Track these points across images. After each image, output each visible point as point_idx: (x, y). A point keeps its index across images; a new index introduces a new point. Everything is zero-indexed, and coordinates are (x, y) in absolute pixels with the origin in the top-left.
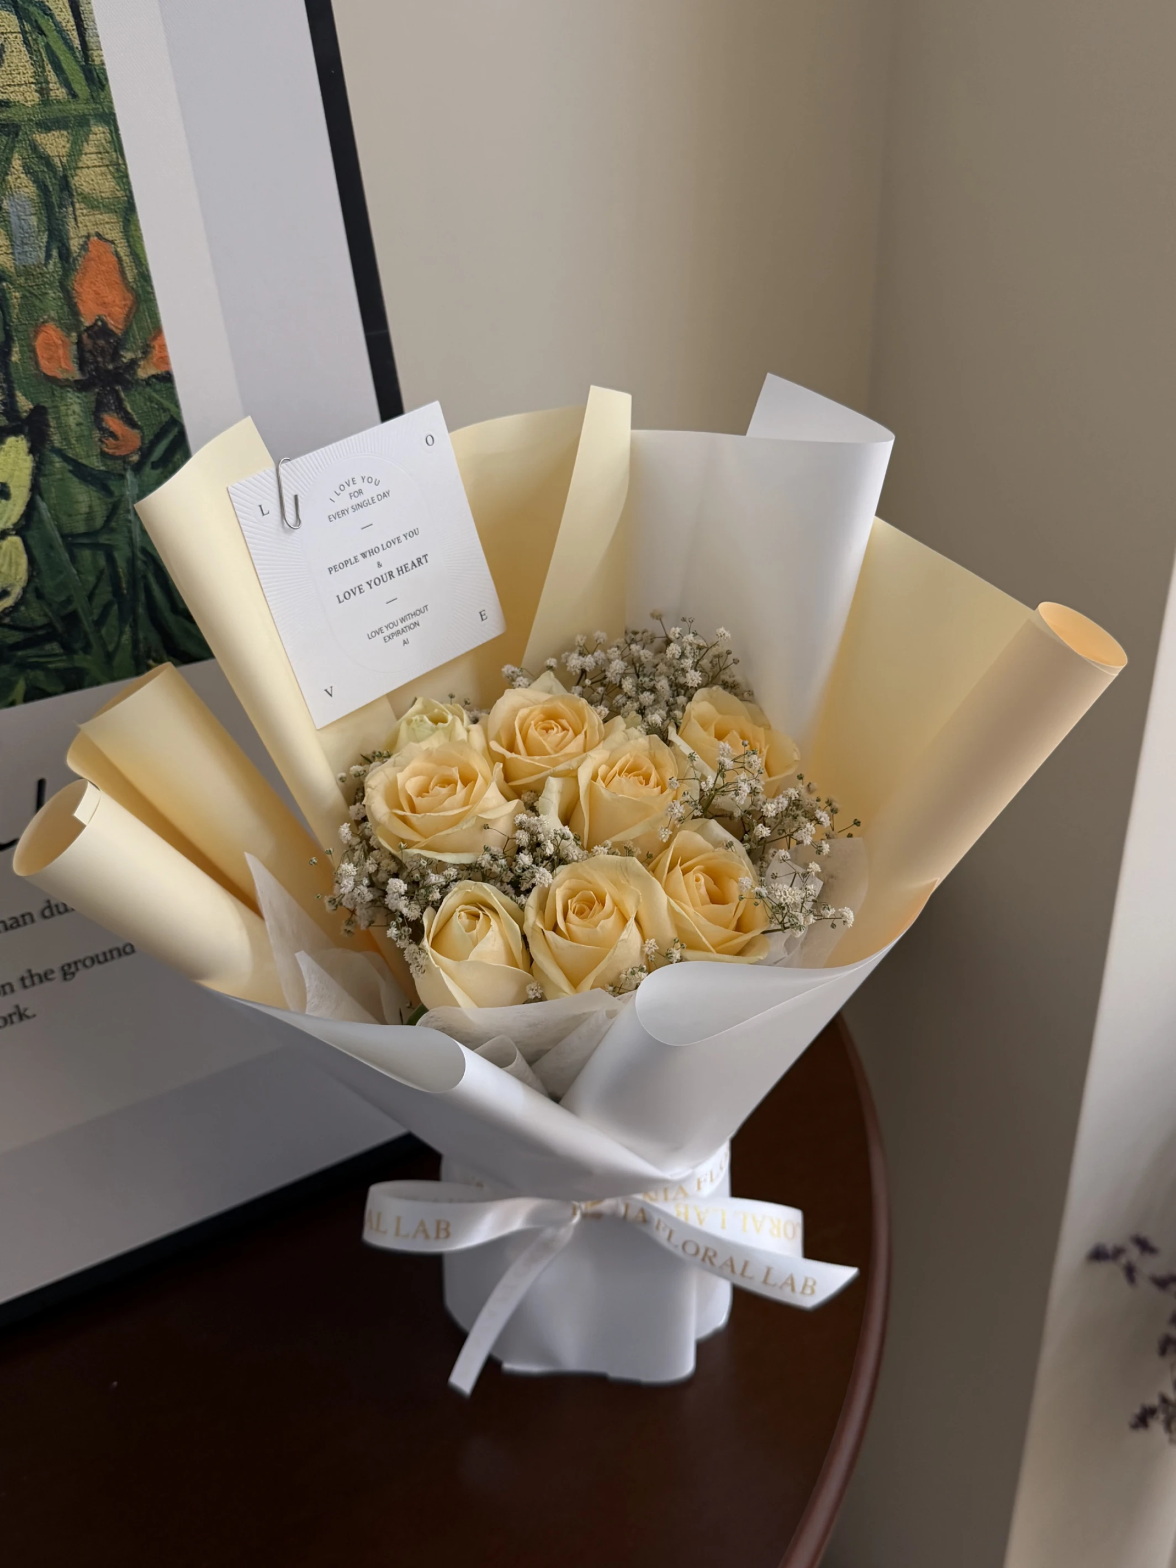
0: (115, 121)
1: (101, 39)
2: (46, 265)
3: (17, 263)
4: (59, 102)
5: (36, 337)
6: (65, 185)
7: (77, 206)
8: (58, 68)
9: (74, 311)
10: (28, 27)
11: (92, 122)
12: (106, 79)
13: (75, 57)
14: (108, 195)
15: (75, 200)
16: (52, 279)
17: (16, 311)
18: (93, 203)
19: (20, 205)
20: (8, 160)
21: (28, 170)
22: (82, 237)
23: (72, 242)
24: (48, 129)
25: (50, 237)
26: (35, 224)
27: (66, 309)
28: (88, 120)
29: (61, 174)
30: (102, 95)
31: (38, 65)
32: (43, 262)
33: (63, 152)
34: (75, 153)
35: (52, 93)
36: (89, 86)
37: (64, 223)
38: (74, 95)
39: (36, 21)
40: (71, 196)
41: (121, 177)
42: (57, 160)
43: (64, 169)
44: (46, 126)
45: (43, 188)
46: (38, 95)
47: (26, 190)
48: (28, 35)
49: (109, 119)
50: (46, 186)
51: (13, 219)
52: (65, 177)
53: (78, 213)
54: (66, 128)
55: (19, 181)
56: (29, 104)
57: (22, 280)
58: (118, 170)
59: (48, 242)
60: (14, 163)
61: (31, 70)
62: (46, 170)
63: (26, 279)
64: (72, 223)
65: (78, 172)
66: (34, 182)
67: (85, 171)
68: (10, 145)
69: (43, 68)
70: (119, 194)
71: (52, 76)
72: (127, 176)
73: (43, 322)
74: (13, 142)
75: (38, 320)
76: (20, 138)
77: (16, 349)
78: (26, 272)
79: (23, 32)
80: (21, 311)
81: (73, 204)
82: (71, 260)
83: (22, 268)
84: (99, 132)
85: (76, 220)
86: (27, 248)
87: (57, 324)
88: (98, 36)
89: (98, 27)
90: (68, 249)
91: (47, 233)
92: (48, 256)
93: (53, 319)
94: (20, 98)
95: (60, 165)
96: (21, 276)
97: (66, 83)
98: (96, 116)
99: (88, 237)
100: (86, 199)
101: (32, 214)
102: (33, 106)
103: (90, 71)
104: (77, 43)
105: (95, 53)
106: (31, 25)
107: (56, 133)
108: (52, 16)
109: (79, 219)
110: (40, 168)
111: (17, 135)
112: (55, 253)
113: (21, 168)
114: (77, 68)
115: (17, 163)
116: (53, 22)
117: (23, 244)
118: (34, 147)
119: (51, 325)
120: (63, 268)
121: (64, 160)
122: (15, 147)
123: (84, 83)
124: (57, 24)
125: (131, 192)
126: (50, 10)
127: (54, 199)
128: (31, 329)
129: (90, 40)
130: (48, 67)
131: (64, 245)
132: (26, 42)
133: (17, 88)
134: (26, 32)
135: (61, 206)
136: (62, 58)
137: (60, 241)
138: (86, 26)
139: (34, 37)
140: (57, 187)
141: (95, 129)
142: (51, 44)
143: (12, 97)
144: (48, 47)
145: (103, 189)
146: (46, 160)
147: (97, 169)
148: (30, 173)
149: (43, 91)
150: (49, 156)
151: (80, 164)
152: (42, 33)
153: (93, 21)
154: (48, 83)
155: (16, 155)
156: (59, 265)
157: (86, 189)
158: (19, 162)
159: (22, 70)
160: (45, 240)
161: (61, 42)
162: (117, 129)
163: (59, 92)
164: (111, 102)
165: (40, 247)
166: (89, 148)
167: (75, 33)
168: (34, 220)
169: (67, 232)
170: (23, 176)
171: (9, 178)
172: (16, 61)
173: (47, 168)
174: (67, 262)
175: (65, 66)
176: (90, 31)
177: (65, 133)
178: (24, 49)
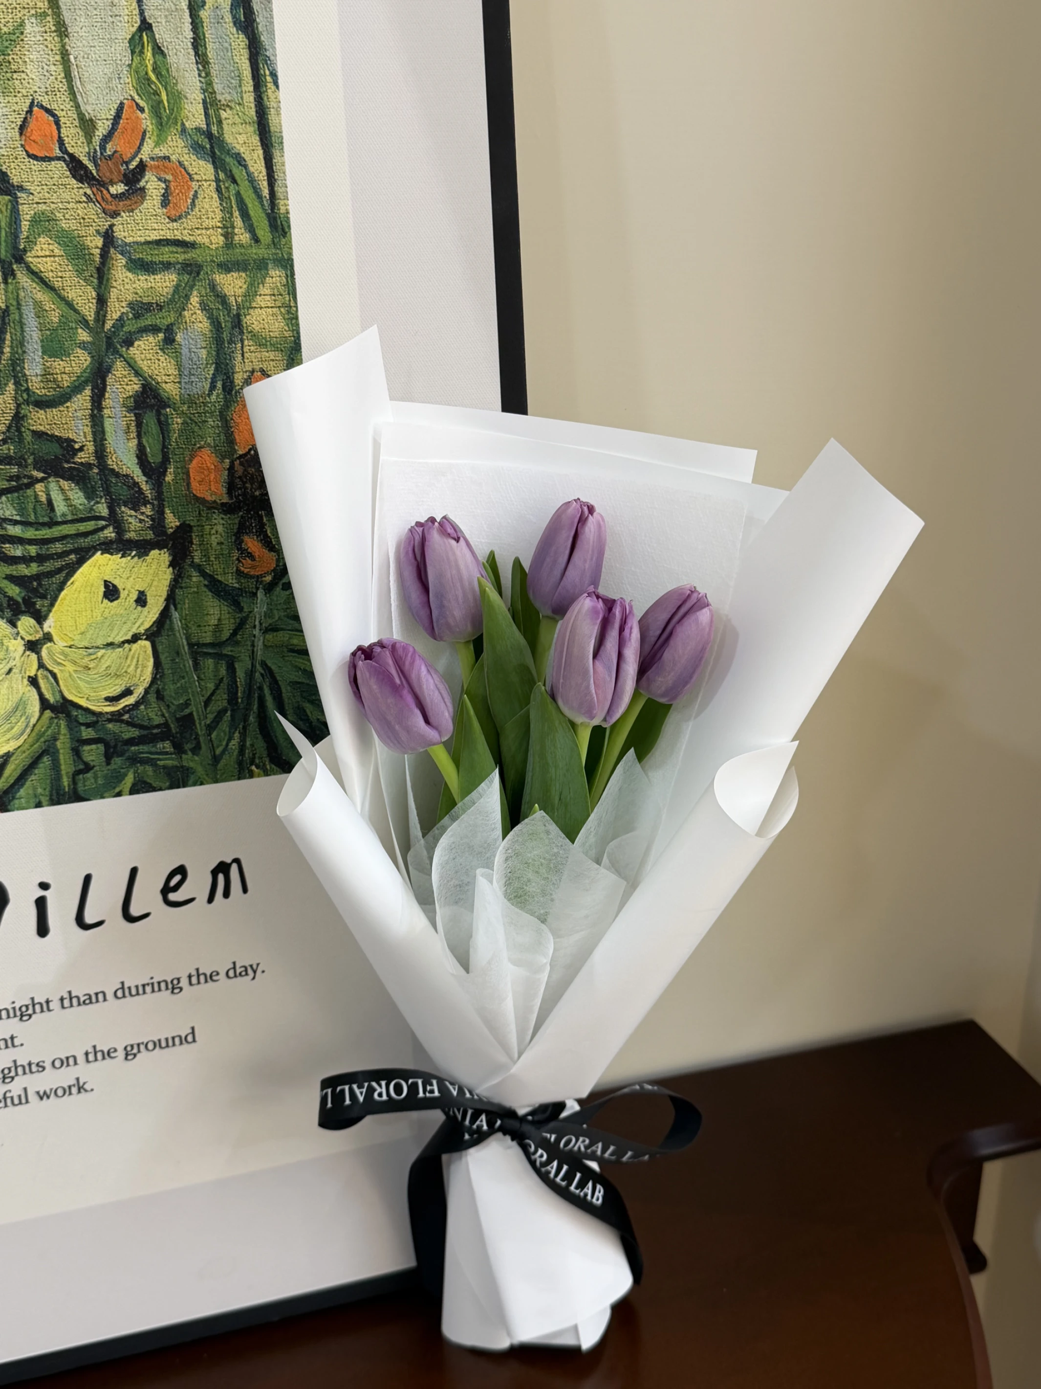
0: (292, 266)
1: (289, 189)
2: (209, 395)
3: (182, 392)
4: (242, 246)
5: (191, 461)
6: (237, 323)
7: (246, 342)
8: (245, 215)
9: (231, 441)
10: (222, 176)
11: (270, 266)
12: (289, 227)
13: (263, 205)
14: (276, 334)
15: (245, 337)
16: (213, 408)
17: (176, 435)
18: (262, 342)
19: (193, 339)
20: (187, 297)
21: (204, 307)
22: (246, 372)
23: (236, 376)
24: (228, 270)
25: (216, 369)
26: (204, 357)
27: (223, 437)
28: (267, 264)
29: (235, 313)
30: (283, 241)
31: (227, 211)
32: (207, 392)
33: (240, 292)
34: (251, 293)
35: (236, 238)
36: (271, 232)
37: (232, 358)
38: (256, 240)
39: (231, 171)
40: (242, 333)
41: (292, 319)
42: (232, 299)
43: (238, 308)
44: (226, 267)
45: (216, 325)
46: (222, 238)
47: (200, 325)
48: (221, 184)
49: (287, 264)
50: (219, 323)
51: (185, 351)
52: (238, 315)
53: (246, 349)
54: (245, 270)
55: (194, 316)
56: (213, 247)
57: (185, 408)
58: (289, 312)
59: (213, 374)
60: (192, 300)
61: (219, 215)
62: (221, 307)
63: (189, 407)
64: (240, 358)
65: (251, 311)
66: (208, 318)
67: (257, 311)
68: (191, 283)
69: (232, 214)
70: (287, 334)
71: (238, 222)
72: (297, 318)
73: (199, 448)
74: (194, 281)
75: (195, 445)
76: (200, 277)
77: (171, 470)
78: (191, 401)
79: (217, 180)
80: (180, 436)
81: (242, 341)
82: (233, 392)
83: (186, 396)
84: (276, 276)
85: (243, 355)
86: (193, 378)
87: (212, 449)
88: (287, 187)
89: (288, 178)
90: (232, 382)
91: (214, 366)
92: (213, 387)
93: (209, 445)
94: (206, 241)
95: (234, 304)
96: (184, 403)
97: (251, 229)
98: (275, 261)
99: (253, 372)
100: (254, 336)
101: (202, 348)
102: (217, 249)
103: (275, 219)
104: (266, 192)
105: (282, 202)
106: (226, 174)
107: (235, 275)
108: (246, 167)
109: (246, 355)
110: (215, 305)
111: (198, 274)
112: (219, 385)
113: (198, 305)
114: (263, 215)
115: (195, 300)
116: (247, 173)
117: (191, 374)
118: (213, 286)
119: (207, 451)
120: (225, 398)
121: (240, 299)
122: (195, 285)
123: (268, 229)
124: (249, 174)
125: (298, 333)
126: (245, 160)
127: (225, 336)
128: (187, 453)
129: (279, 190)
130: (236, 214)
131: (228, 377)
132: (218, 190)
133: (204, 231)
134: (220, 181)
135: (231, 342)
136: (250, 205)
137: (225, 374)
138: (276, 177)
139: (227, 185)
140: (229, 325)
141: (272, 272)
142: (242, 192)
143: (199, 239)
144: (238, 194)
145: (272, 328)
146: (223, 299)
147: (270, 310)
148: (205, 309)
149: (228, 235)
150: (226, 295)
151: (254, 305)
152: (234, 181)
153: (284, 173)
154: (233, 227)
155: (195, 293)
156: (221, 396)
157: (256, 327)
158: (197, 299)
159: (211, 215)
160: (212, 372)
161: (251, 191)
162: (293, 274)
163: (242, 236)
164: (291, 248)
165: (206, 378)
166: (265, 290)
167: (265, 183)
168: (203, 353)
169: (233, 366)
170: (199, 312)
171: (186, 313)
172: (207, 206)
173: (223, 306)
174: (230, 393)
175: (252, 213)
176: (279, 182)
177: (244, 275)
178: (215, 196)
